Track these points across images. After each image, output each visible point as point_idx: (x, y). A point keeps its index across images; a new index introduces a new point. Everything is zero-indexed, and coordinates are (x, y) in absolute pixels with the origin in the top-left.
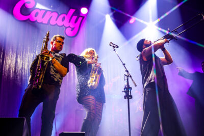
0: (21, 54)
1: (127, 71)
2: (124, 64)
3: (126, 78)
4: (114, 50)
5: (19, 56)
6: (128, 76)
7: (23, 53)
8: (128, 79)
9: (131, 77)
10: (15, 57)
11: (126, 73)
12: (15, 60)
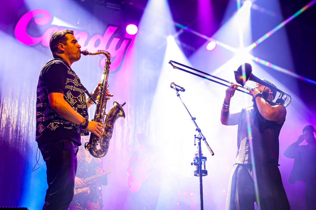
0: (28, 101)
1: (199, 131)
2: (194, 119)
3: (197, 141)
4: (178, 95)
5: (23, 104)
6: (201, 138)
7: (30, 100)
8: (200, 144)
9: (204, 139)
10: (17, 106)
11: (197, 133)
12: (16, 111)
